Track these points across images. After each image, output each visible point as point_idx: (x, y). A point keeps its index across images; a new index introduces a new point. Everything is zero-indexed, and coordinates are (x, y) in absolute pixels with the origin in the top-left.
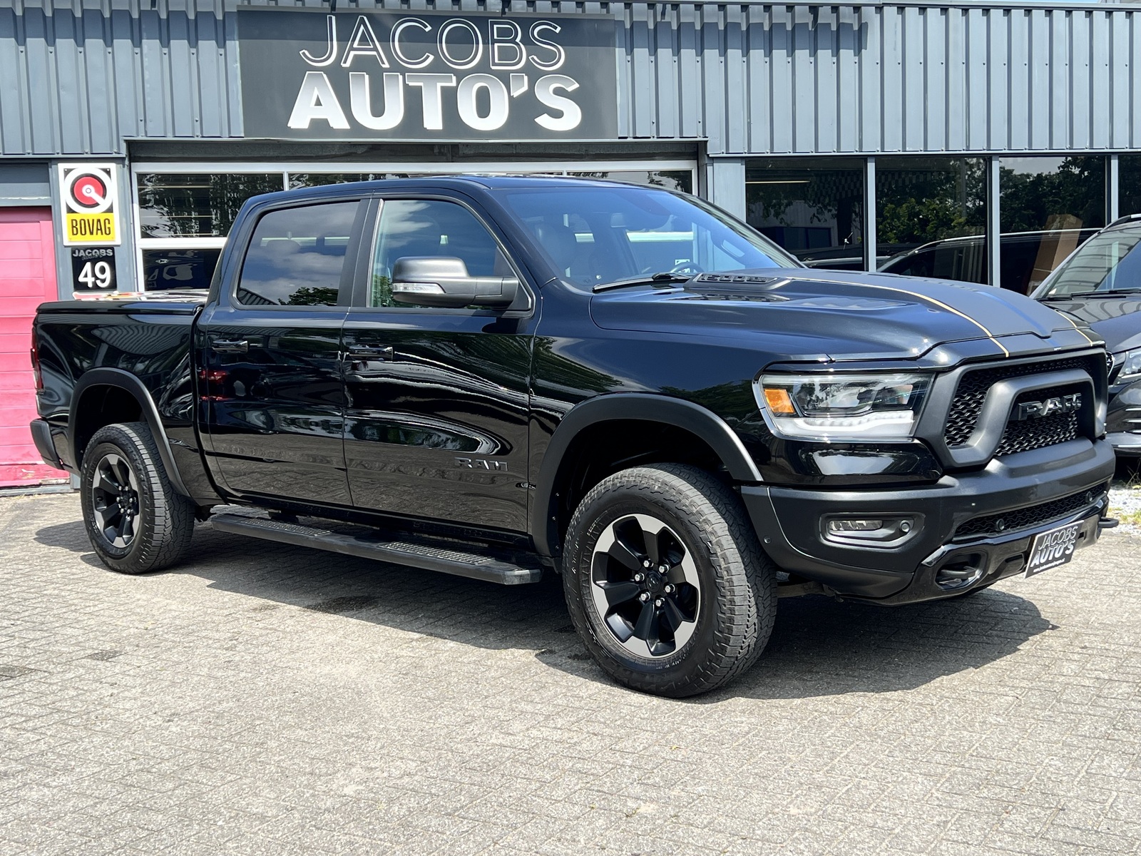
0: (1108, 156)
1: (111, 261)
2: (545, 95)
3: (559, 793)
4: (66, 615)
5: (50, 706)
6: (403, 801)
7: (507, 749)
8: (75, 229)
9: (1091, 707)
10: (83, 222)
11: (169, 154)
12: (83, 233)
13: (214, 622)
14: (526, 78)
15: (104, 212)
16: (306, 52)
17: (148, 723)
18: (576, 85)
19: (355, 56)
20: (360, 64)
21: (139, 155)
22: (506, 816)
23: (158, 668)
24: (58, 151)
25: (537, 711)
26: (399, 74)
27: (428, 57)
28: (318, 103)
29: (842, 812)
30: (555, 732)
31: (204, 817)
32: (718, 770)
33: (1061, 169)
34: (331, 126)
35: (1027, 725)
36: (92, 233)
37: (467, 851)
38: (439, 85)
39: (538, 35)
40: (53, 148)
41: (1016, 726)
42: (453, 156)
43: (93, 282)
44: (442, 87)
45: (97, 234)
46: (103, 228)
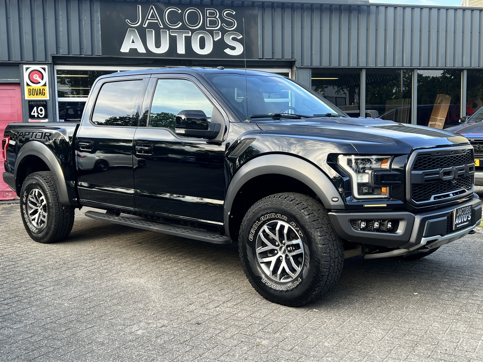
0: (462, 70)
1: (45, 106)
3: (228, 335)
4: (22, 255)
5: (14, 294)
6: (162, 338)
7: (207, 316)
8: (30, 93)
9: (452, 302)
10: (33, 90)
11: (70, 62)
12: (33, 94)
13: (84, 259)
14: (220, 33)
15: (43, 86)
16: (128, 20)
17: (55, 302)
19: (149, 22)
20: (151, 26)
21: (57, 62)
22: (205, 345)
23: (61, 279)
24: (23, 60)
25: (219, 300)
27: (179, 23)
28: (133, 42)
29: (347, 345)
30: (227, 309)
31: (77, 343)
32: (295, 326)
33: (442, 75)
35: (426, 309)
36: (37, 95)
37: (188, 359)
40: (21, 59)
41: (421, 309)
42: (189, 64)
43: (37, 115)
44: (185, 36)
45: (39, 95)
46: (42, 93)
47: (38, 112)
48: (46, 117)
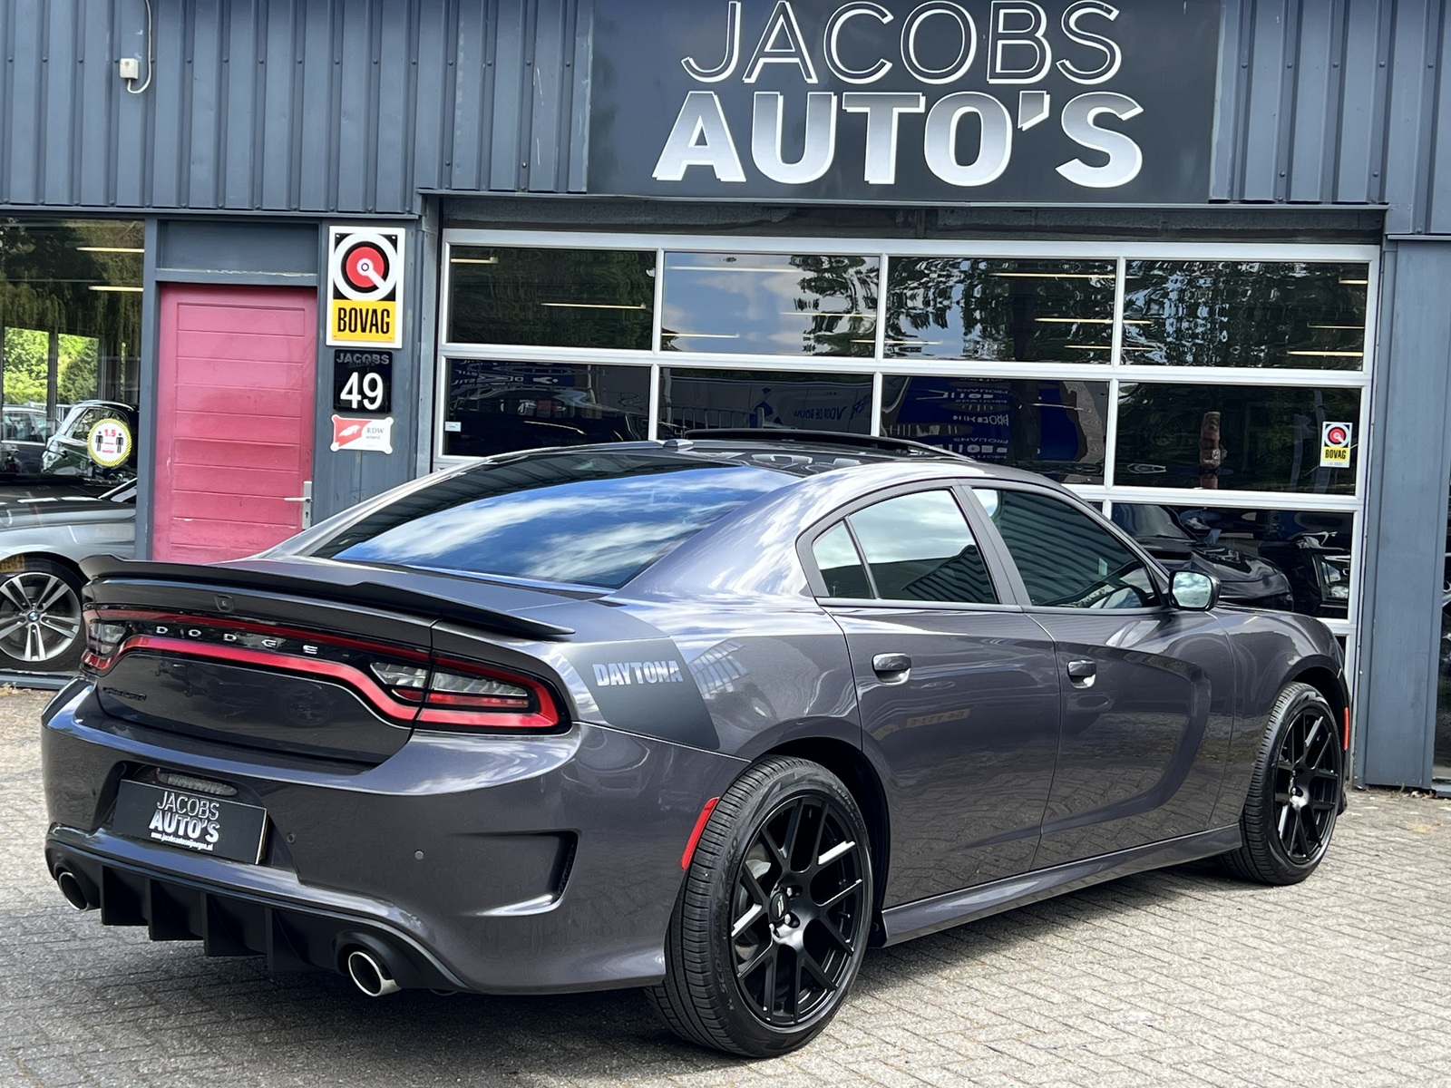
1: (386, 372)
2: (1081, 127)
8: (342, 322)
10: (353, 312)
12: (353, 328)
14: (1047, 98)
15: (384, 299)
16: (691, 61)
18: (1139, 110)
19: (765, 64)
20: (774, 78)
21: (455, 217)
24: (332, 208)
26: (832, 93)
27: (883, 65)
28: (702, 141)
34: (718, 177)
36: (364, 330)
38: (896, 111)
39: (1077, 23)
40: (327, 204)
42: (926, 229)
43: (359, 402)
44: (900, 115)
45: (371, 331)
47: (361, 391)
48: (385, 410)
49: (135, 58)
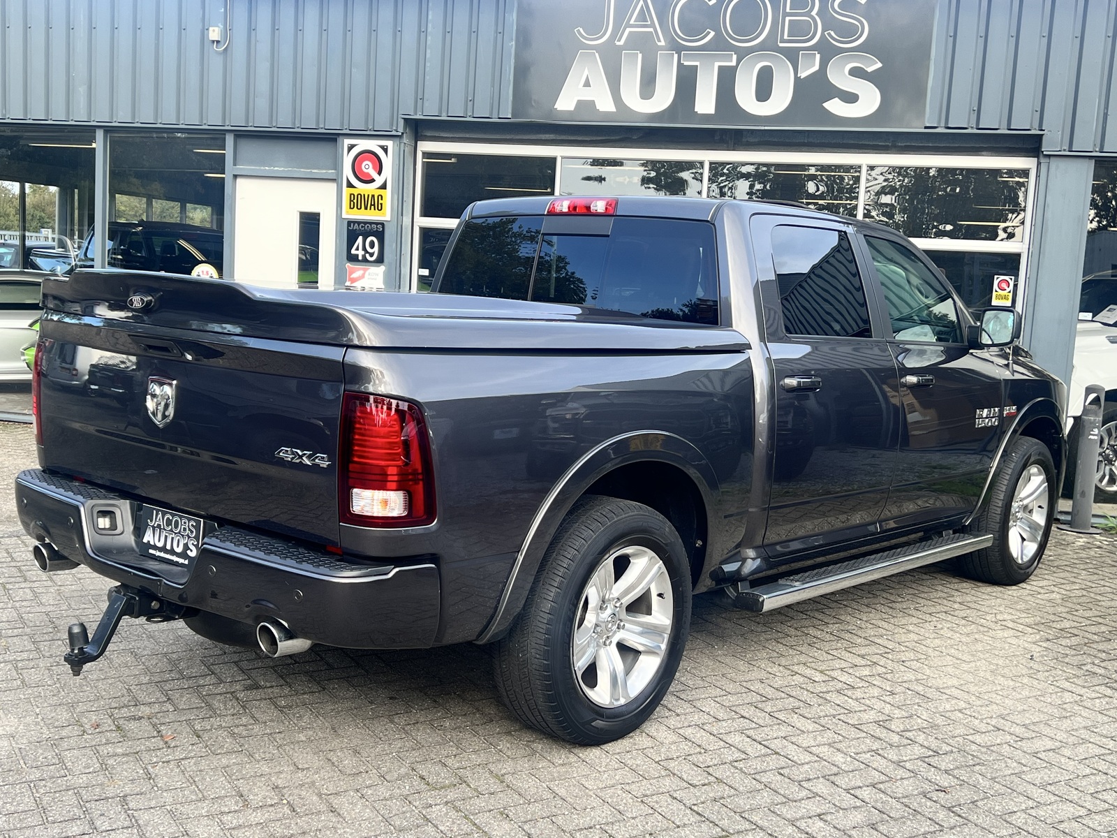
1: (380, 236)
8: (352, 203)
10: (359, 196)
11: (453, 133)
12: (359, 207)
14: (818, 56)
15: (379, 188)
16: (581, 30)
19: (630, 32)
20: (636, 42)
21: (426, 134)
24: (345, 127)
26: (675, 52)
27: (709, 33)
28: (587, 84)
34: (597, 108)
36: (366, 208)
38: (717, 64)
39: (839, 5)
40: (342, 124)
42: (735, 144)
43: (363, 256)
44: (719, 67)
45: (370, 209)
46: (376, 204)
47: (364, 249)
48: (380, 260)
49: (218, 27)
